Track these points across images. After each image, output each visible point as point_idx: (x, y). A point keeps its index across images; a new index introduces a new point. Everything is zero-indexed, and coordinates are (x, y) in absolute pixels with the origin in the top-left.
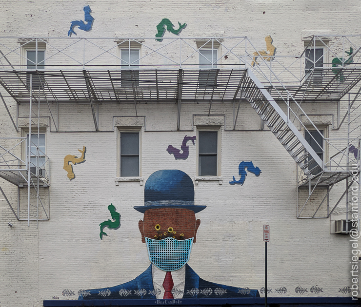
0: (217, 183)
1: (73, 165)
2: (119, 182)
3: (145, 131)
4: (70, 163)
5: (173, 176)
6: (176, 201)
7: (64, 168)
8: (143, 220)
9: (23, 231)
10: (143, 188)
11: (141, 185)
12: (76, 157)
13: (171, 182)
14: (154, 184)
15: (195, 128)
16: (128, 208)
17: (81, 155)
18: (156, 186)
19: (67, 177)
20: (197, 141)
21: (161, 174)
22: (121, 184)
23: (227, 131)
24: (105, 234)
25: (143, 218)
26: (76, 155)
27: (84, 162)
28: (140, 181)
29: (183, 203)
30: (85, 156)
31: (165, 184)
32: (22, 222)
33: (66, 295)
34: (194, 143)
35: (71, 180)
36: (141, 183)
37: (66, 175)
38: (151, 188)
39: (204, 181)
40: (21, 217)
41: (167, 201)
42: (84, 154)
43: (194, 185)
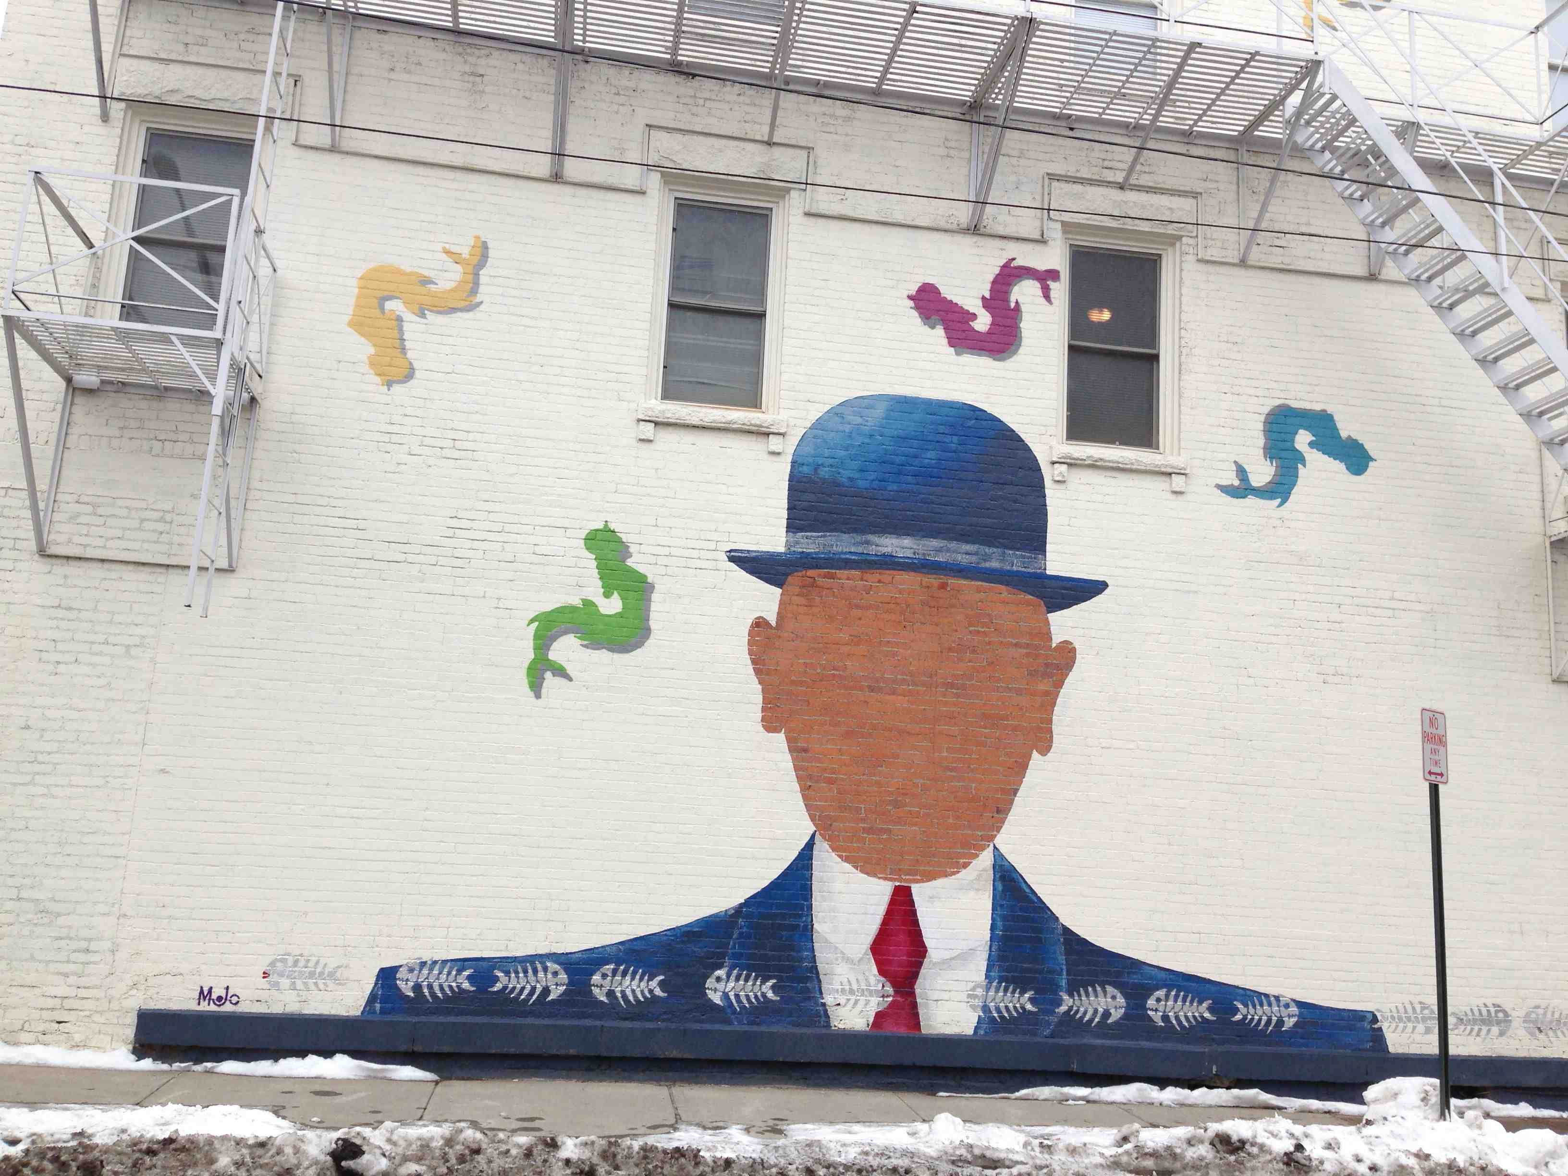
0: (1159, 485)
1: (408, 316)
2: (656, 424)
3: (808, 214)
4: (389, 305)
5: (942, 429)
6: (953, 545)
7: (351, 324)
8: (772, 620)
9: (61, 613)
10: (783, 468)
11: (773, 453)
12: (426, 281)
13: (931, 454)
14: (843, 453)
15: (1055, 232)
16: (695, 554)
17: (458, 277)
18: (855, 464)
19: (366, 368)
20: (1060, 290)
21: (880, 411)
22: (668, 439)
23: (1207, 262)
24: (561, 672)
25: (775, 608)
26: (426, 273)
27: (471, 308)
28: (768, 434)
29: (987, 558)
30: (476, 284)
31: (898, 459)
32: (61, 569)
33: (285, 982)
34: (1047, 296)
35: (389, 384)
36: (775, 443)
37: (364, 358)
38: (824, 472)
39: (1095, 466)
40: (62, 538)
41: (907, 541)
42: (477, 275)
43: (1048, 482)
